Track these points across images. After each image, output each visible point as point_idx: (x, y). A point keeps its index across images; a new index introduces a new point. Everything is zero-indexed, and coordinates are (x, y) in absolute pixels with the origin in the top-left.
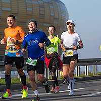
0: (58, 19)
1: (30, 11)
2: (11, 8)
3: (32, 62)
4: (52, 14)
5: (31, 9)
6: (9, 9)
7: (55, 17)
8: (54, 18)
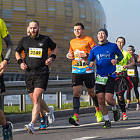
0: (91, 23)
1: (52, 12)
2: (26, 7)
3: (101, 80)
4: (83, 16)
5: (54, 10)
6: (24, 9)
7: (87, 20)
8: (86, 22)
